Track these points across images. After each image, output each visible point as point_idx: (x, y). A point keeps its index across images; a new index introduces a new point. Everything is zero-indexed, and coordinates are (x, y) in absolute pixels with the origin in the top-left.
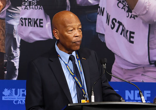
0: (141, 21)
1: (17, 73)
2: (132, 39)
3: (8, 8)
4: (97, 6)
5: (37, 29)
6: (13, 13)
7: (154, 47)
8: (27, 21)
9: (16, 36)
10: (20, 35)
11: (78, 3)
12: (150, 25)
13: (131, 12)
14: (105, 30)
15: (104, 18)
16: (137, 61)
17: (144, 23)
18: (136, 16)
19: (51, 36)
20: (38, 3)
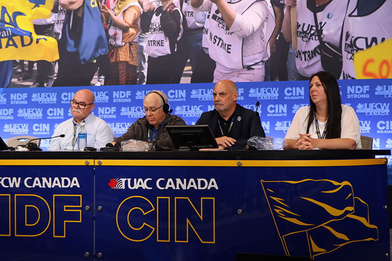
0: (237, 36)
1: (146, 80)
2: (229, 50)
3: (140, 34)
4: (203, 28)
5: (159, 48)
6: (143, 38)
7: (246, 55)
8: (152, 42)
9: (145, 54)
10: (148, 52)
11: (189, 27)
12: (243, 39)
13: (229, 30)
14: (208, 45)
15: (208, 36)
16: (233, 67)
17: (239, 37)
18: (233, 33)
19: (169, 52)
20: (160, 29)
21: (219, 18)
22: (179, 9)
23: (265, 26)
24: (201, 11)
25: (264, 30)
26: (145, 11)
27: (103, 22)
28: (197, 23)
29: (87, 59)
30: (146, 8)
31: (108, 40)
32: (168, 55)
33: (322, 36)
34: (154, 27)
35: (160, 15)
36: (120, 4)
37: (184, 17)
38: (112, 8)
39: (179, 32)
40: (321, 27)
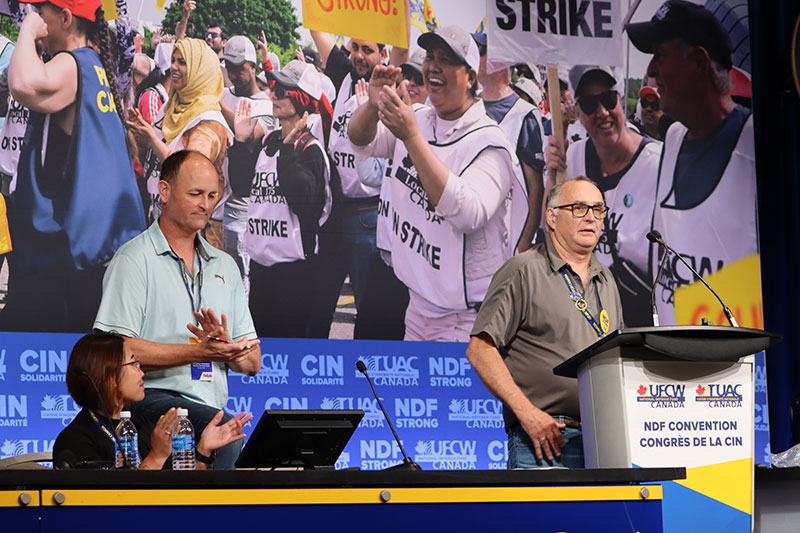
0: (451, 227)
2: (436, 262)
3: (227, 201)
4: (377, 199)
5: (277, 240)
6: (236, 210)
7: (473, 276)
8: (260, 225)
9: (242, 255)
10: (248, 251)
11: (345, 192)
12: (465, 235)
13: (434, 211)
14: (391, 244)
15: (389, 220)
16: (448, 305)
17: (456, 230)
18: (443, 218)
19: (301, 255)
20: (278, 192)
21: (412, 179)
22: (320, 144)
23: (509, 209)
24: (372, 156)
25: (507, 219)
26: (240, 139)
27: (131, 157)
28: (363, 185)
29: (91, 256)
30: (243, 132)
31: (147, 208)
32: (300, 260)
33: (617, 245)
34: (264, 184)
35: (278, 154)
36: (176, 112)
37: (333, 165)
38: (156, 119)
39: (324, 204)
40: (615, 225)
